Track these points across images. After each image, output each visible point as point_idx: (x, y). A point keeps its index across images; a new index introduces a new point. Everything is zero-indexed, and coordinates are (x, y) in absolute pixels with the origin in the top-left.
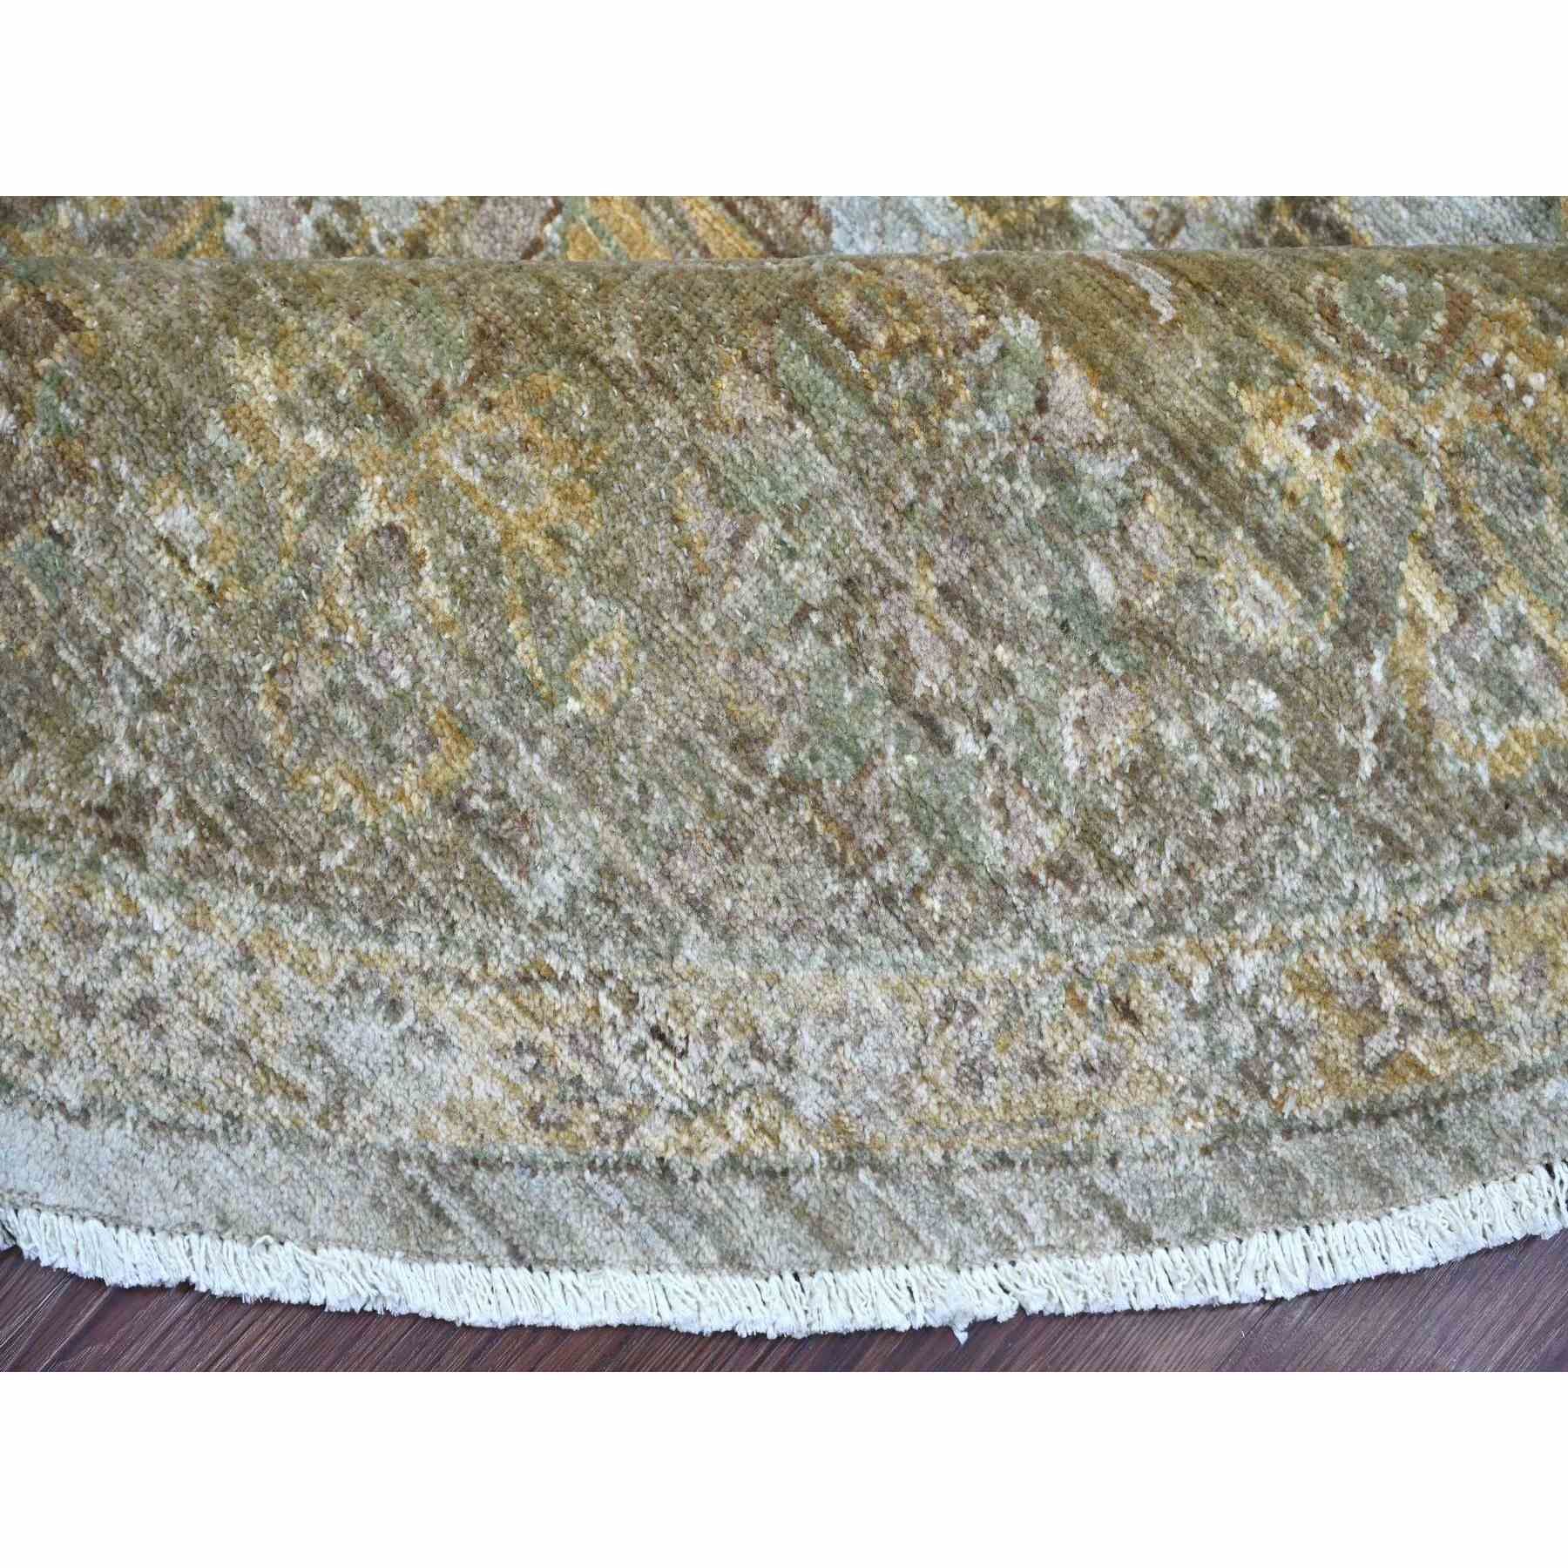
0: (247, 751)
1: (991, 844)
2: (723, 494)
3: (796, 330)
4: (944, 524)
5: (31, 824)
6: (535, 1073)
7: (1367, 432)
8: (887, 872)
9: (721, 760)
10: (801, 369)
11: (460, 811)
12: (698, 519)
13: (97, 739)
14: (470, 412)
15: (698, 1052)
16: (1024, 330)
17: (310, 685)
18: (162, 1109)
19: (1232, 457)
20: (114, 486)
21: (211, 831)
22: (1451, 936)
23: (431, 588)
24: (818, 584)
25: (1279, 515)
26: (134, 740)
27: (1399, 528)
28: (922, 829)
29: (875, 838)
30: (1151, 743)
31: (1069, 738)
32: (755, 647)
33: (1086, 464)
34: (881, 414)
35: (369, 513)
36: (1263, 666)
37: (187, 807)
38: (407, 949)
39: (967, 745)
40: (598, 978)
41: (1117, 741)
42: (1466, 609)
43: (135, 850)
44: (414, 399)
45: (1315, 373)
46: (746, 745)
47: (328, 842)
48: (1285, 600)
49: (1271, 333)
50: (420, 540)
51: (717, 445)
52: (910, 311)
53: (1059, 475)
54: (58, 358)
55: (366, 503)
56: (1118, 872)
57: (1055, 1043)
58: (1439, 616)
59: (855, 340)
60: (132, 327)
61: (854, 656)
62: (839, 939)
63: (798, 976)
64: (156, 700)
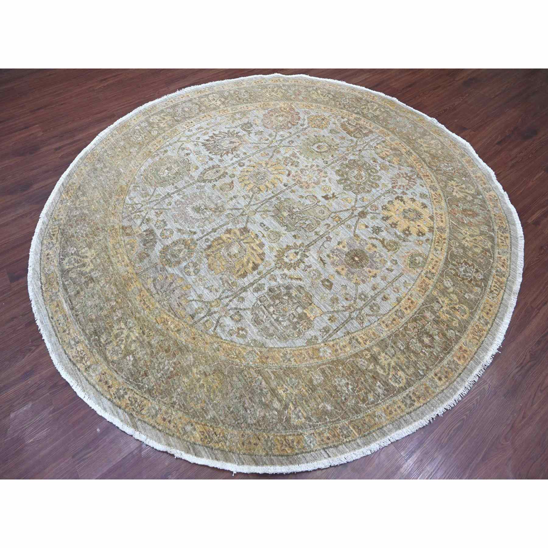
0: (186, 401)
1: (249, 421)
2: (232, 386)
3: (241, 374)
4: (250, 392)
5: (165, 403)
6: (203, 435)
7: (288, 392)
8: (239, 421)
9: (227, 409)
10: (241, 378)
11: (203, 409)
12: (229, 388)
13: (173, 397)
14: (212, 376)
15: (218, 436)
16: (260, 378)
17: (192, 396)
18: (167, 432)
19: (276, 392)
20: (180, 376)
21: (181, 407)
22: (291, 438)
23: (205, 389)
24: (238, 395)
25: (280, 397)
26: (176, 398)
27: (290, 400)
28: (243, 418)
29: (238, 418)
30: (265, 415)
31: (258, 413)
32: (232, 400)
33: (264, 390)
34: (247, 382)
35: (201, 382)
36: (276, 410)
37: (179, 404)
38: (195, 420)
39: (249, 412)
40: (211, 426)
41: (262, 414)
42: (295, 408)
43: (174, 407)
44: (208, 374)
45: (285, 386)
46: (229, 408)
47: (190, 409)
48: (279, 404)
49: (281, 382)
50: (205, 385)
51: (232, 382)
52: (251, 374)
53: (261, 390)
54: (179, 366)
55: (201, 381)
56: (260, 426)
57: (252, 441)
58: (293, 408)
59: (246, 376)
60: (185, 364)
61: (240, 402)
62: (234, 427)
63: (229, 429)
64: (179, 395)
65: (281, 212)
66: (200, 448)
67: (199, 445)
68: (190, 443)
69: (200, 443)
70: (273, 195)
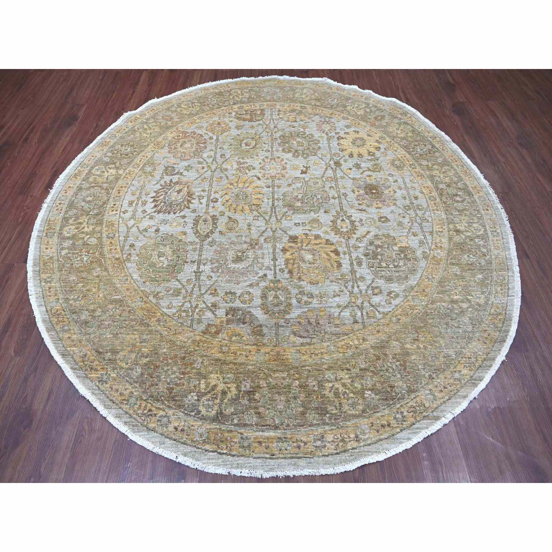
0: (432, 366)
1: (469, 330)
2: (435, 327)
3: (429, 315)
4: (446, 317)
5: (427, 384)
6: (467, 367)
7: (458, 293)
8: (467, 337)
9: (453, 340)
10: (431, 317)
11: (445, 357)
12: (436, 329)
13: (424, 375)
14: (420, 336)
15: (472, 357)
16: (439, 304)
17: (430, 359)
18: (453, 393)
19: (454, 300)
20: (408, 360)
21: (435, 373)
22: (492, 311)
23: (429, 347)
24: (445, 326)
25: (460, 300)
26: (426, 372)
27: (465, 296)
28: (465, 332)
29: (464, 336)
30: (468, 317)
31: (465, 321)
32: (446, 333)
33: (449, 307)
34: (437, 315)
35: (422, 346)
36: (468, 308)
37: (433, 373)
38: (452, 367)
39: (462, 326)
40: (462, 358)
41: (467, 319)
42: (472, 296)
43: (433, 378)
44: (416, 338)
45: (452, 293)
46: (453, 338)
47: (441, 366)
48: (465, 304)
49: (448, 293)
50: (426, 345)
51: (432, 324)
52: (432, 308)
53: (448, 309)
54: (398, 356)
55: (421, 346)
56: (476, 325)
57: (485, 336)
58: (472, 297)
59: (432, 313)
60: (399, 351)
61: (452, 328)
62: (469, 342)
63: (470, 346)
64: (424, 369)
65: (294, 206)
66: (477, 375)
67: (474, 374)
68: (470, 380)
69: (472, 372)
70: (271, 200)
